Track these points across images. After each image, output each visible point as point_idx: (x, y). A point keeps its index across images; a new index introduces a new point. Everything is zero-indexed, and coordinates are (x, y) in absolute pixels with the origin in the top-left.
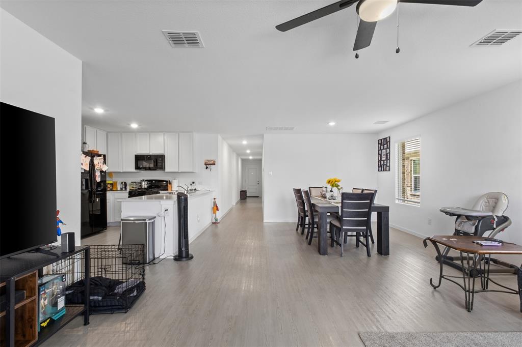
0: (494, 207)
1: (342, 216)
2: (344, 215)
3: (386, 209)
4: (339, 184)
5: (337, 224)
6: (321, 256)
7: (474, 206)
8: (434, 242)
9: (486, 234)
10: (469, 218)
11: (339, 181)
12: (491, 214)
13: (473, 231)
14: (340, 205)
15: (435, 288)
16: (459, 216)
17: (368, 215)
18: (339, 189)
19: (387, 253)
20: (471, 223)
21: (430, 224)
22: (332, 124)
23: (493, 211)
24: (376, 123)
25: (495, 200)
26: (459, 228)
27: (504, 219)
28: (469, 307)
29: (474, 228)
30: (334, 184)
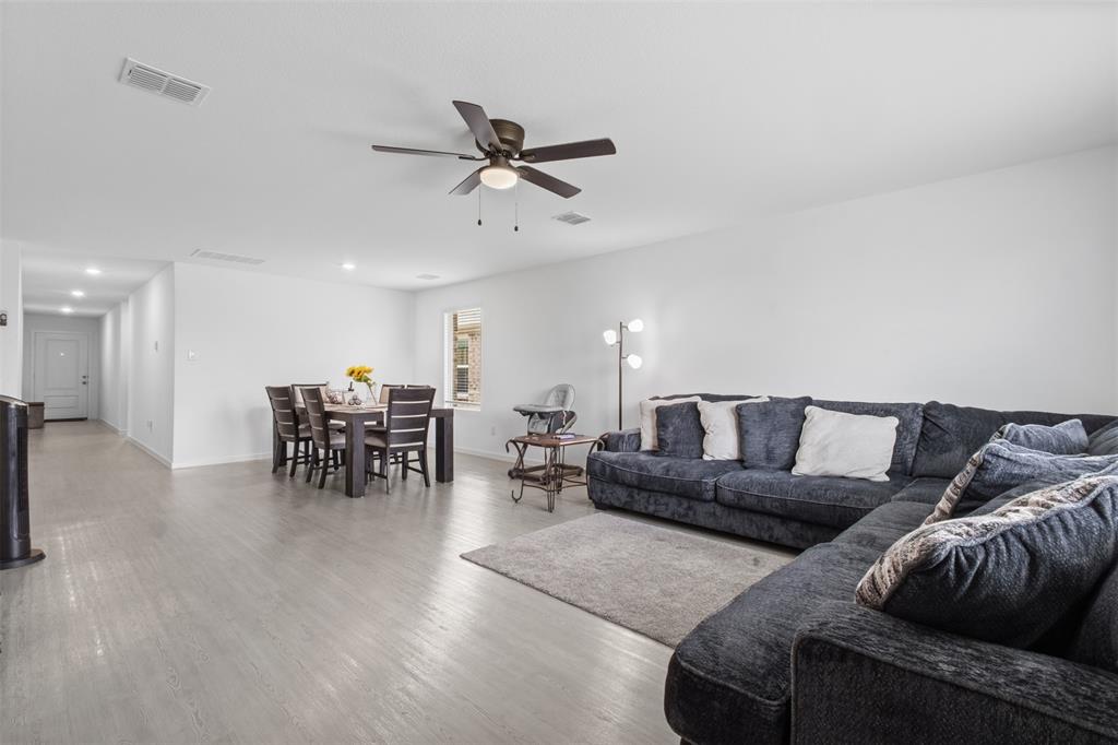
0: (563, 402)
1: (389, 428)
2: (392, 425)
3: (450, 413)
4: (368, 376)
5: (377, 442)
6: (354, 499)
7: (546, 401)
8: (514, 442)
9: (559, 431)
10: (542, 415)
11: (369, 371)
12: (561, 408)
13: (546, 431)
14: (385, 410)
15: (516, 501)
16: (531, 414)
17: (425, 423)
18: (370, 386)
19: (451, 479)
20: (544, 421)
21: (493, 434)
22: (349, 266)
23: (562, 406)
24: (419, 277)
25: (563, 392)
26: (532, 430)
27: (572, 415)
28: (551, 509)
29: (547, 427)
30: (359, 375)
